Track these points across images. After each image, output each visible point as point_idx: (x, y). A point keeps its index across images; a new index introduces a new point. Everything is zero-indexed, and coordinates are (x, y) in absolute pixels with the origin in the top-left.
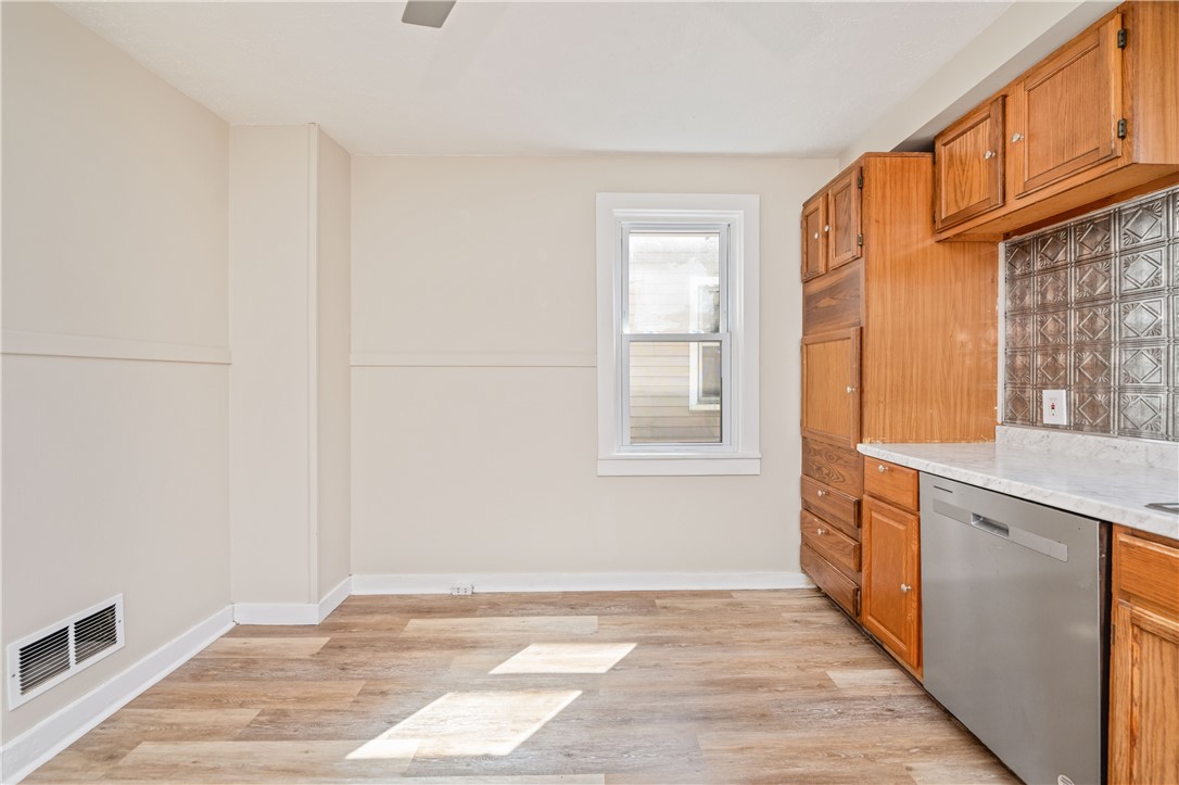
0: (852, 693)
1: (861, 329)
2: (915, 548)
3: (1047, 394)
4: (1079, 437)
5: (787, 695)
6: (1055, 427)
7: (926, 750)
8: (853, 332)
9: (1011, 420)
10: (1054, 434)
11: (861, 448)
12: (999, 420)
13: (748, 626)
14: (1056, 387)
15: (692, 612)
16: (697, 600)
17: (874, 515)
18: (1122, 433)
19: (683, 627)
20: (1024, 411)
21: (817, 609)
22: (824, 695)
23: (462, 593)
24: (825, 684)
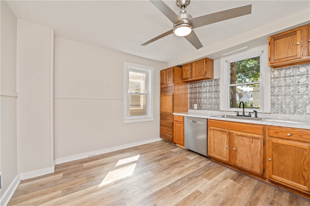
0: (175, 152)
1: (173, 95)
2: (183, 127)
3: (195, 105)
4: (199, 110)
5: (168, 154)
6: (196, 109)
7: (187, 155)
8: (172, 95)
9: (190, 109)
10: (196, 110)
11: (173, 114)
12: (189, 108)
13: (156, 147)
14: (196, 104)
15: (145, 148)
16: (145, 146)
17: (176, 124)
18: (203, 110)
19: (146, 150)
20: (192, 108)
21: (164, 143)
22: (172, 153)
23: (92, 156)
24: (172, 152)
